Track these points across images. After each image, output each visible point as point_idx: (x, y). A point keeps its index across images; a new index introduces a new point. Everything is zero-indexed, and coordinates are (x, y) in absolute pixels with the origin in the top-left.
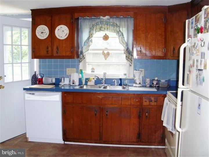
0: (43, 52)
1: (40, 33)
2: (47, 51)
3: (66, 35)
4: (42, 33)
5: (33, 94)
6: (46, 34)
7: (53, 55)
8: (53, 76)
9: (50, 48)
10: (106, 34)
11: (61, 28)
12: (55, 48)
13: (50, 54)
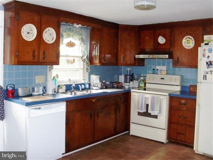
0: (29, 57)
1: (26, 34)
2: (34, 56)
3: (53, 39)
4: (28, 33)
5: (39, 108)
6: (32, 35)
7: (39, 61)
8: (21, 86)
9: (36, 53)
10: (71, 41)
11: (49, 31)
12: (41, 52)
13: (36, 60)
